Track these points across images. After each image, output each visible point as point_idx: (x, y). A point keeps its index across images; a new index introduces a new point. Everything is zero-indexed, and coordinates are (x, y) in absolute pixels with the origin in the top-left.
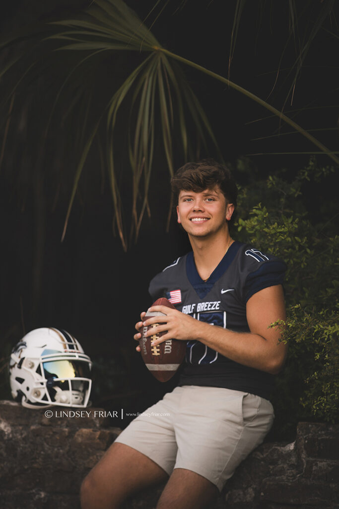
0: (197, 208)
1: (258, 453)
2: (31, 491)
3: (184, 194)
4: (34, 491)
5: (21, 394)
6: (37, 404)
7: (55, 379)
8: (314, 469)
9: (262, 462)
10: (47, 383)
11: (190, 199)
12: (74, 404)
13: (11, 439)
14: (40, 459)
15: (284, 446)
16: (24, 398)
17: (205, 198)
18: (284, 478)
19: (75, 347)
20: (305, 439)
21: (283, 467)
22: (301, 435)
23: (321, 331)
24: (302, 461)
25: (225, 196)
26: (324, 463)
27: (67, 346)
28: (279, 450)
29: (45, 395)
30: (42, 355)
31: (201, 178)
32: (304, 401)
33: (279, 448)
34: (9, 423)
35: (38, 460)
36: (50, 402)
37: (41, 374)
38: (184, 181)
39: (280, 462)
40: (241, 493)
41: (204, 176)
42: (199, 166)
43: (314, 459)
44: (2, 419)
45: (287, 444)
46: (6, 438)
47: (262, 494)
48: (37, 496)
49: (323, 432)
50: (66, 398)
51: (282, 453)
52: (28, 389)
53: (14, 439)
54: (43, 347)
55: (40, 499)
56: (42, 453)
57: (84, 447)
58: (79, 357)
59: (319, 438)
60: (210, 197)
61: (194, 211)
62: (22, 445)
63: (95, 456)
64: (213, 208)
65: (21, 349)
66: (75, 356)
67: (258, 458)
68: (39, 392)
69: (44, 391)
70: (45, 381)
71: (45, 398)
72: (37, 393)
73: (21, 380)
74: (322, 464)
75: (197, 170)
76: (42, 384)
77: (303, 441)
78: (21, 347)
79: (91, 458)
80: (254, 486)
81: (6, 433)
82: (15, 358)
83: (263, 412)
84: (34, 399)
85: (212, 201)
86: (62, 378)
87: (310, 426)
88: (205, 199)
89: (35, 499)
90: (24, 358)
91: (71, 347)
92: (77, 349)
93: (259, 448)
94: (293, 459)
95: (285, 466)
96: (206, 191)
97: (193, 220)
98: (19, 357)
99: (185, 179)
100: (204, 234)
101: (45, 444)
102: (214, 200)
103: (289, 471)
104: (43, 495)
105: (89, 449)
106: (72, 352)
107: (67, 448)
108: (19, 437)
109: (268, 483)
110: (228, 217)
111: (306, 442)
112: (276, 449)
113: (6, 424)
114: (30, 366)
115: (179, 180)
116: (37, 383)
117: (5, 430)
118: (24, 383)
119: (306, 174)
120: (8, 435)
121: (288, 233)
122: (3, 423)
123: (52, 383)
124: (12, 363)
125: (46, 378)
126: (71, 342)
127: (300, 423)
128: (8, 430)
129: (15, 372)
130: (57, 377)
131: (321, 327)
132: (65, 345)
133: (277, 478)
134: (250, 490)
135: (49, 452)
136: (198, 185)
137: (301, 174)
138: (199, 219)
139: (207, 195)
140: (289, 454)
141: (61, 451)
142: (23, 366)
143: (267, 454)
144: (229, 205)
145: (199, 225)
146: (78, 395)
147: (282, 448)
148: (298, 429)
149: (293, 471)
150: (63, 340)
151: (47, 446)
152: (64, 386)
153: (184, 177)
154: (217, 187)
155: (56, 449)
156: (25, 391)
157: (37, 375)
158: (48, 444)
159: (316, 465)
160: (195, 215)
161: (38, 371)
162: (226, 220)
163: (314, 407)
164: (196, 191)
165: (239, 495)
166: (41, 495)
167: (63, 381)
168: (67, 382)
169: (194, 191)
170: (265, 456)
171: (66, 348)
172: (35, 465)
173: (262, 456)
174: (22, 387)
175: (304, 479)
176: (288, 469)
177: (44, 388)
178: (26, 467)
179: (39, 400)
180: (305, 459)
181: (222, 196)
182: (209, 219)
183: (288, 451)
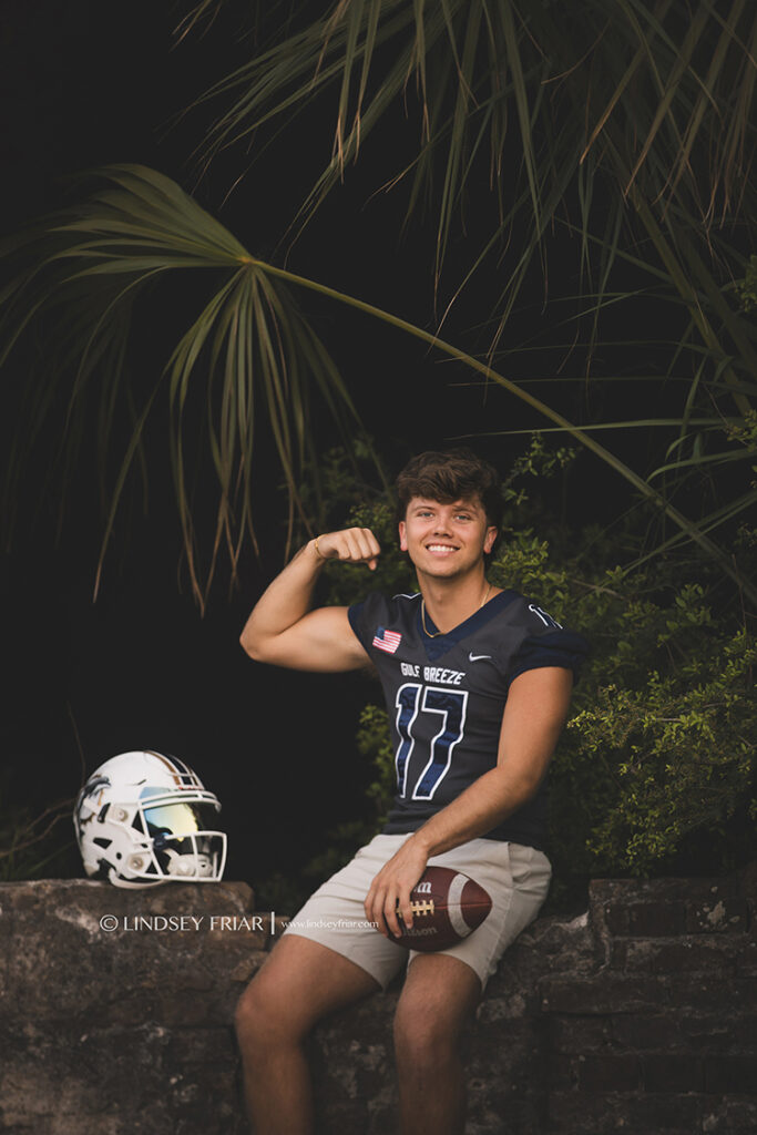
0: (441, 529)
1: (527, 936)
2: (140, 1028)
3: (417, 503)
4: (145, 1026)
5: (105, 866)
6: (138, 880)
7: (168, 837)
8: (629, 954)
9: (535, 951)
10: (154, 843)
11: (428, 514)
12: (201, 876)
13: (100, 942)
14: (154, 973)
15: (569, 922)
16: (112, 873)
17: (454, 513)
18: (575, 974)
19: (192, 780)
20: (606, 907)
21: (571, 956)
22: (599, 901)
23: (654, 726)
24: (603, 944)
25: (487, 513)
26: (644, 943)
27: (180, 779)
28: (561, 928)
29: (152, 864)
30: (141, 797)
31: (454, 481)
32: (594, 845)
33: (561, 925)
34: (94, 916)
35: (149, 975)
36: (160, 876)
37: (142, 831)
38: (423, 483)
39: (564, 948)
40: (502, 1004)
41: (458, 478)
42: (448, 459)
43: (626, 939)
44: (80, 910)
45: (573, 918)
46: (91, 941)
47: (546, 1002)
48: (151, 1035)
49: (635, 894)
50: (188, 867)
51: (567, 933)
52: (119, 856)
53: (105, 942)
54: (140, 784)
55: (156, 1039)
56: (156, 961)
57: (227, 947)
58: (204, 796)
59: (630, 904)
60: (462, 514)
61: (436, 534)
62: (119, 951)
63: (248, 962)
64: (467, 531)
65: (102, 789)
66: (196, 796)
67: (528, 944)
68: (140, 860)
69: (150, 858)
70: (149, 840)
71: (152, 869)
72: (137, 862)
73: (104, 843)
74: (643, 945)
75: (447, 467)
76: (145, 846)
77: (601, 911)
78: (99, 787)
79: (241, 964)
80: (525, 991)
81: (91, 933)
82: (91, 805)
83: (536, 867)
84: (132, 873)
85: (466, 521)
86: (179, 834)
87: (611, 885)
88: (455, 516)
89: (148, 1041)
90: (108, 805)
91: (187, 781)
92: (196, 784)
93: (529, 929)
94: (588, 941)
95: (574, 954)
96: (459, 504)
97: (431, 548)
98: (99, 804)
99: (425, 480)
100: (449, 573)
101: (160, 946)
102: (469, 519)
103: (581, 962)
104: (161, 1032)
105: (237, 950)
106: (190, 789)
107: (199, 951)
108: (115, 938)
109: (553, 983)
110: (487, 548)
111: (608, 911)
112: (558, 927)
113: (89, 918)
114: (122, 817)
115: (413, 479)
116: (136, 845)
117: (89, 928)
118: (111, 847)
119: (530, 463)
120: (95, 935)
121: (541, 568)
122: (83, 915)
123: (164, 844)
124: (84, 815)
125: (151, 836)
126: (186, 772)
127: (593, 881)
128: (94, 927)
129: (93, 830)
130: (170, 833)
131: (654, 718)
132: (176, 778)
133: (562, 974)
134: (518, 998)
135: (169, 959)
136: (446, 492)
137: (520, 464)
138: (444, 549)
139: (460, 509)
140: (580, 934)
141: (189, 956)
142: (107, 818)
143: (543, 936)
144: (491, 528)
145: (441, 558)
146: (205, 861)
147: (567, 925)
148: (591, 892)
149: (588, 961)
150: (172, 770)
151: (165, 950)
152: (183, 847)
153: (425, 477)
154: (476, 497)
155: (179, 954)
156: (113, 860)
157: (135, 832)
158: (165, 946)
159: (633, 947)
160: (437, 540)
161: (137, 824)
162: (485, 553)
163: (629, 852)
164: (443, 501)
165: (499, 1007)
166: (158, 1032)
167: (181, 840)
168: (187, 840)
169: (438, 501)
170: (538, 940)
171: (178, 783)
172: (146, 984)
173: (533, 941)
174: (108, 854)
175: (612, 972)
176: (580, 960)
177: (149, 853)
178: (129, 988)
179: (142, 873)
180: (606, 939)
181: (481, 512)
182: (457, 549)
183: (577, 929)
